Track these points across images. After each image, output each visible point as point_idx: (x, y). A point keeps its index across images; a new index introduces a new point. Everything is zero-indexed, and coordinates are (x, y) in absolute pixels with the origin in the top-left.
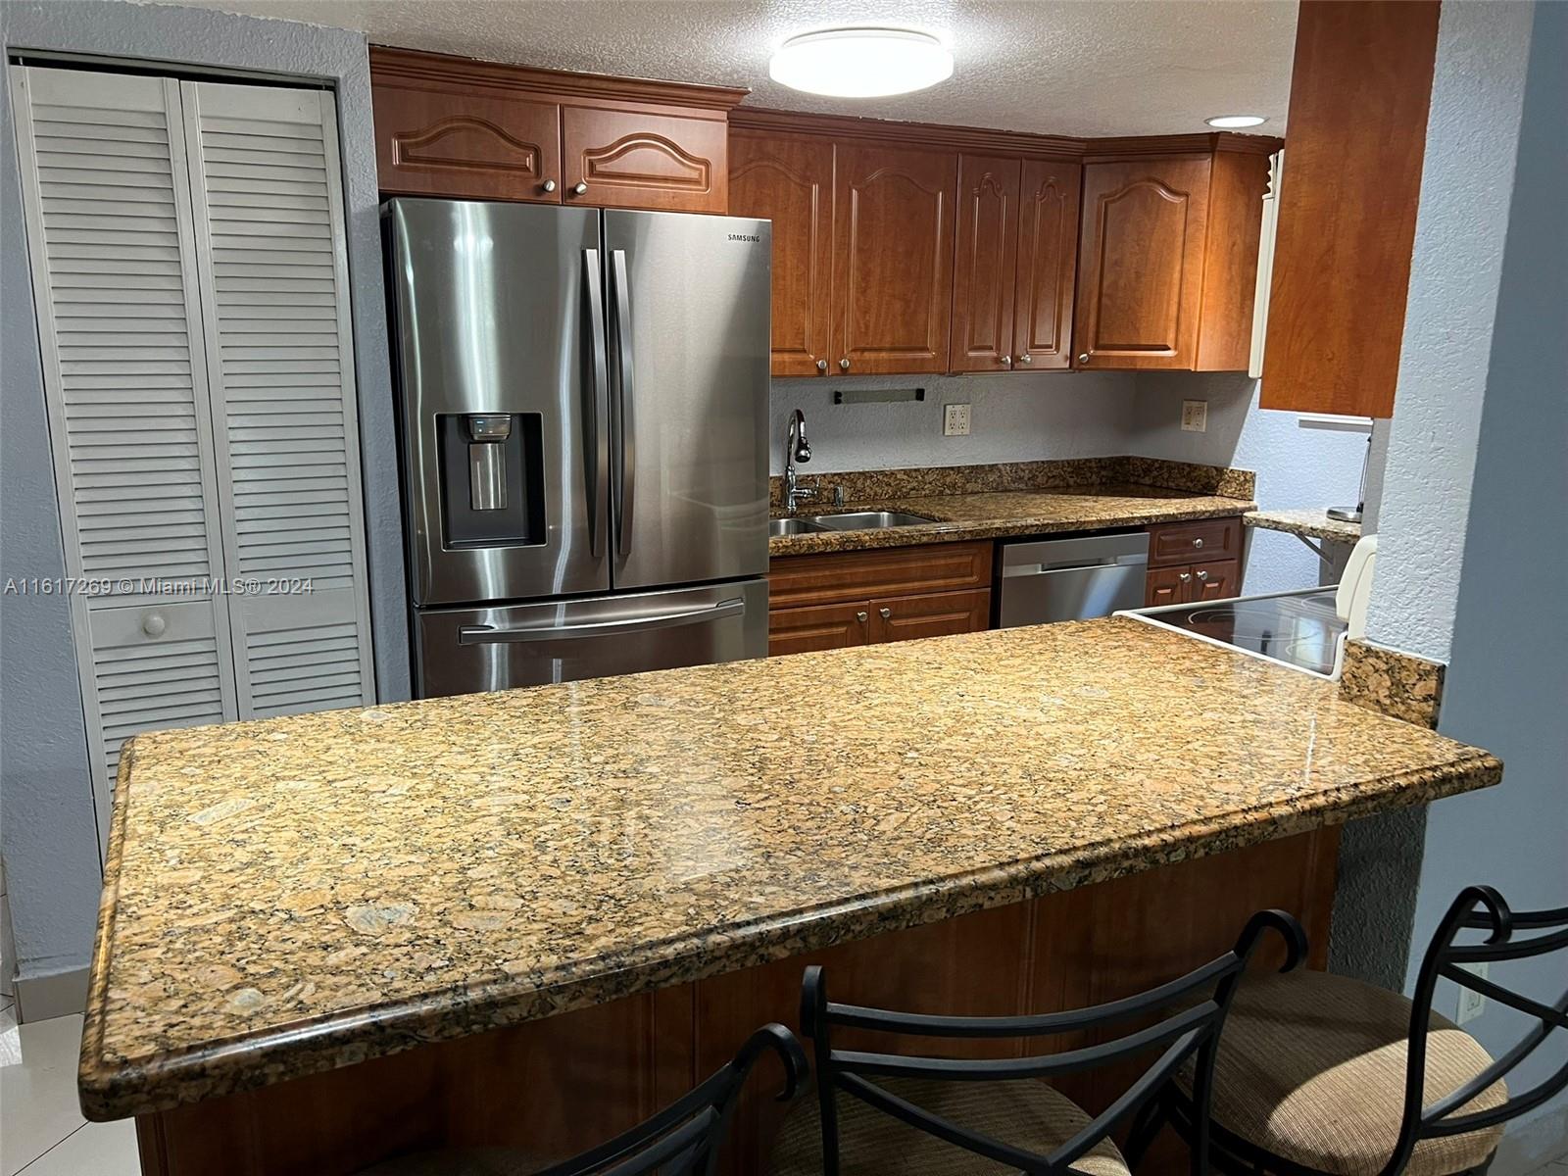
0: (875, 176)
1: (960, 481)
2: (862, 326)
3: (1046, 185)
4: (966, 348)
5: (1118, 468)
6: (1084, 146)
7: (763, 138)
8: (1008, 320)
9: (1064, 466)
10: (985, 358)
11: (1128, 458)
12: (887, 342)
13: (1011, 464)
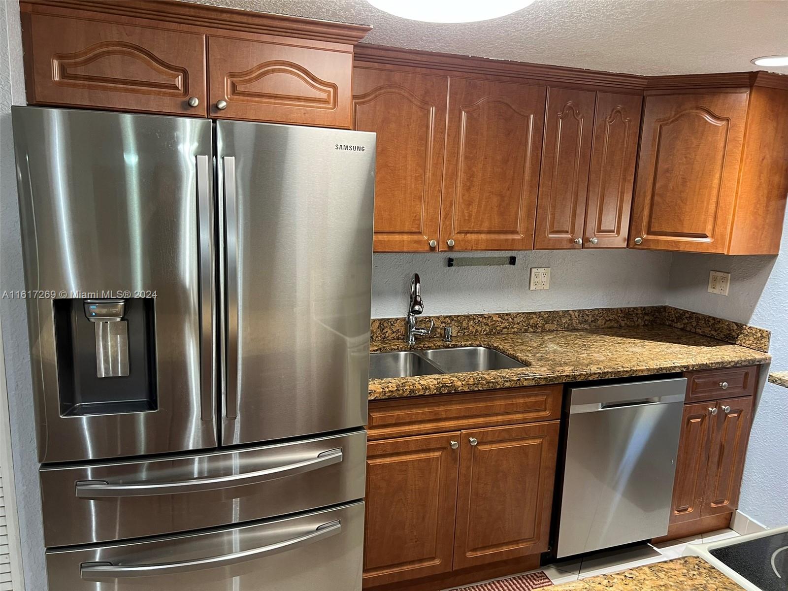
0: (480, 102)
1: (540, 322)
2: (466, 215)
3: (615, 111)
4: (547, 231)
5: (657, 314)
6: (645, 82)
7: (391, 71)
8: (581, 211)
9: (618, 313)
10: (562, 239)
11: (665, 308)
12: (486, 226)
13: (579, 310)
